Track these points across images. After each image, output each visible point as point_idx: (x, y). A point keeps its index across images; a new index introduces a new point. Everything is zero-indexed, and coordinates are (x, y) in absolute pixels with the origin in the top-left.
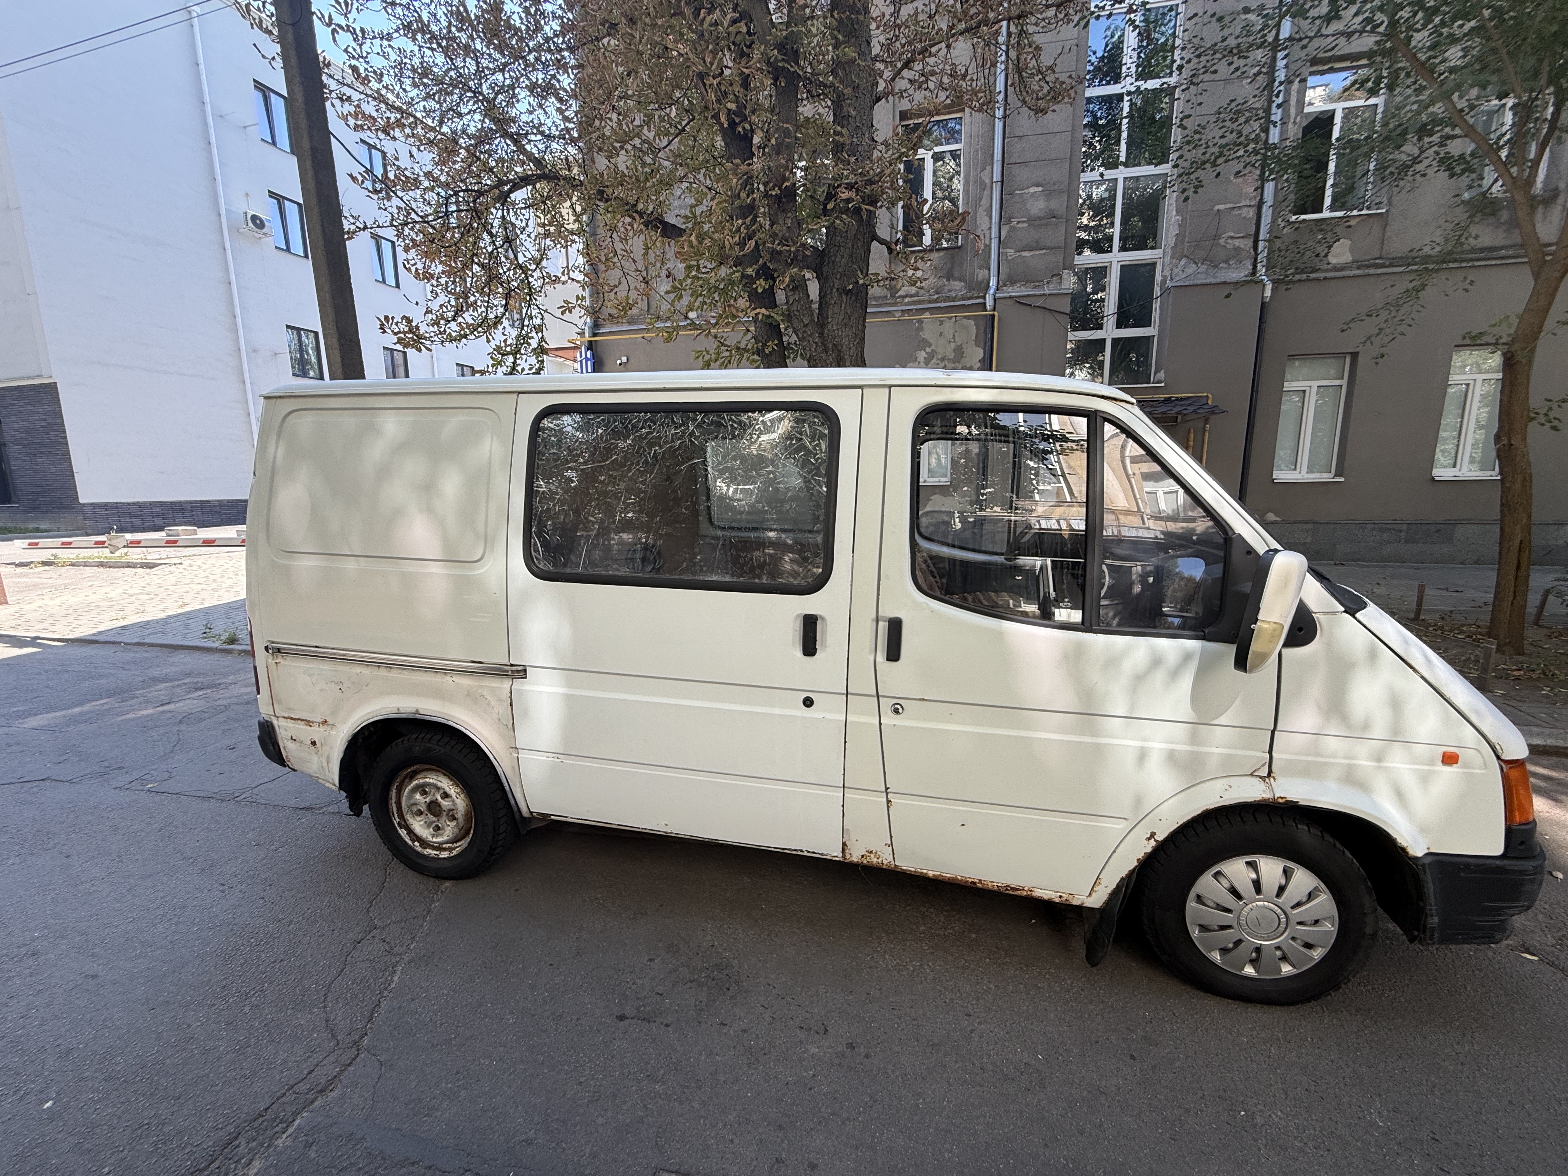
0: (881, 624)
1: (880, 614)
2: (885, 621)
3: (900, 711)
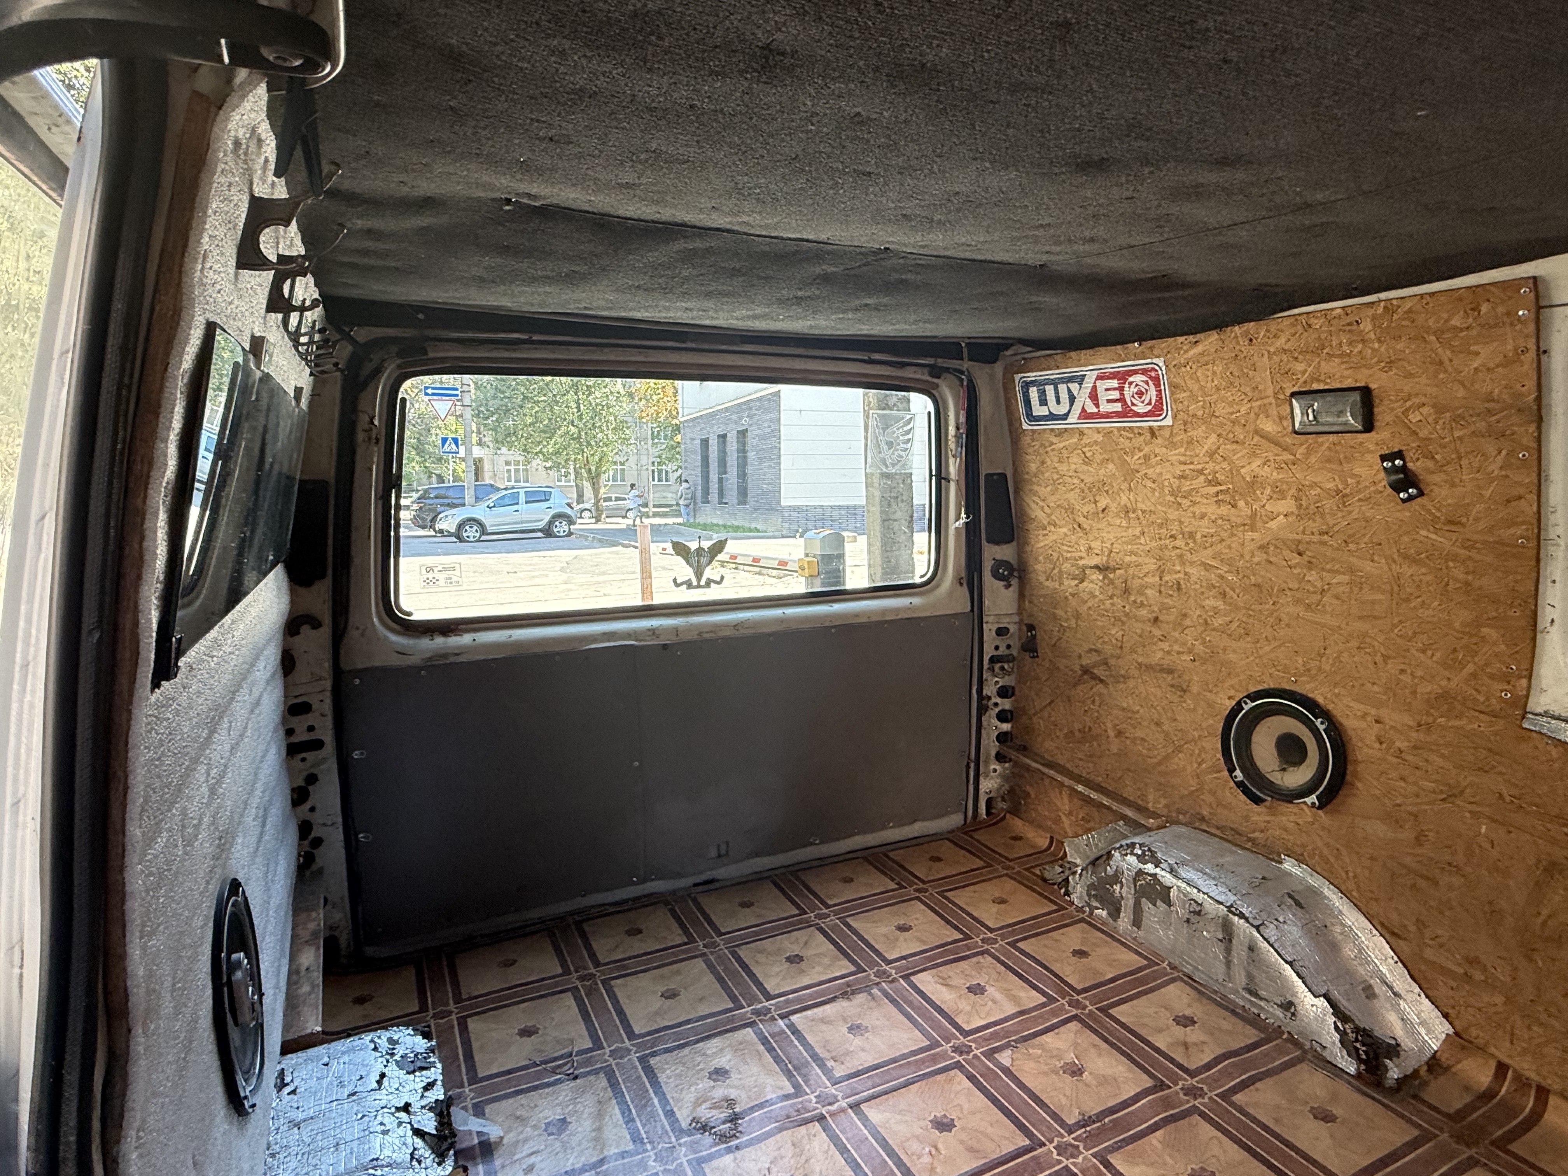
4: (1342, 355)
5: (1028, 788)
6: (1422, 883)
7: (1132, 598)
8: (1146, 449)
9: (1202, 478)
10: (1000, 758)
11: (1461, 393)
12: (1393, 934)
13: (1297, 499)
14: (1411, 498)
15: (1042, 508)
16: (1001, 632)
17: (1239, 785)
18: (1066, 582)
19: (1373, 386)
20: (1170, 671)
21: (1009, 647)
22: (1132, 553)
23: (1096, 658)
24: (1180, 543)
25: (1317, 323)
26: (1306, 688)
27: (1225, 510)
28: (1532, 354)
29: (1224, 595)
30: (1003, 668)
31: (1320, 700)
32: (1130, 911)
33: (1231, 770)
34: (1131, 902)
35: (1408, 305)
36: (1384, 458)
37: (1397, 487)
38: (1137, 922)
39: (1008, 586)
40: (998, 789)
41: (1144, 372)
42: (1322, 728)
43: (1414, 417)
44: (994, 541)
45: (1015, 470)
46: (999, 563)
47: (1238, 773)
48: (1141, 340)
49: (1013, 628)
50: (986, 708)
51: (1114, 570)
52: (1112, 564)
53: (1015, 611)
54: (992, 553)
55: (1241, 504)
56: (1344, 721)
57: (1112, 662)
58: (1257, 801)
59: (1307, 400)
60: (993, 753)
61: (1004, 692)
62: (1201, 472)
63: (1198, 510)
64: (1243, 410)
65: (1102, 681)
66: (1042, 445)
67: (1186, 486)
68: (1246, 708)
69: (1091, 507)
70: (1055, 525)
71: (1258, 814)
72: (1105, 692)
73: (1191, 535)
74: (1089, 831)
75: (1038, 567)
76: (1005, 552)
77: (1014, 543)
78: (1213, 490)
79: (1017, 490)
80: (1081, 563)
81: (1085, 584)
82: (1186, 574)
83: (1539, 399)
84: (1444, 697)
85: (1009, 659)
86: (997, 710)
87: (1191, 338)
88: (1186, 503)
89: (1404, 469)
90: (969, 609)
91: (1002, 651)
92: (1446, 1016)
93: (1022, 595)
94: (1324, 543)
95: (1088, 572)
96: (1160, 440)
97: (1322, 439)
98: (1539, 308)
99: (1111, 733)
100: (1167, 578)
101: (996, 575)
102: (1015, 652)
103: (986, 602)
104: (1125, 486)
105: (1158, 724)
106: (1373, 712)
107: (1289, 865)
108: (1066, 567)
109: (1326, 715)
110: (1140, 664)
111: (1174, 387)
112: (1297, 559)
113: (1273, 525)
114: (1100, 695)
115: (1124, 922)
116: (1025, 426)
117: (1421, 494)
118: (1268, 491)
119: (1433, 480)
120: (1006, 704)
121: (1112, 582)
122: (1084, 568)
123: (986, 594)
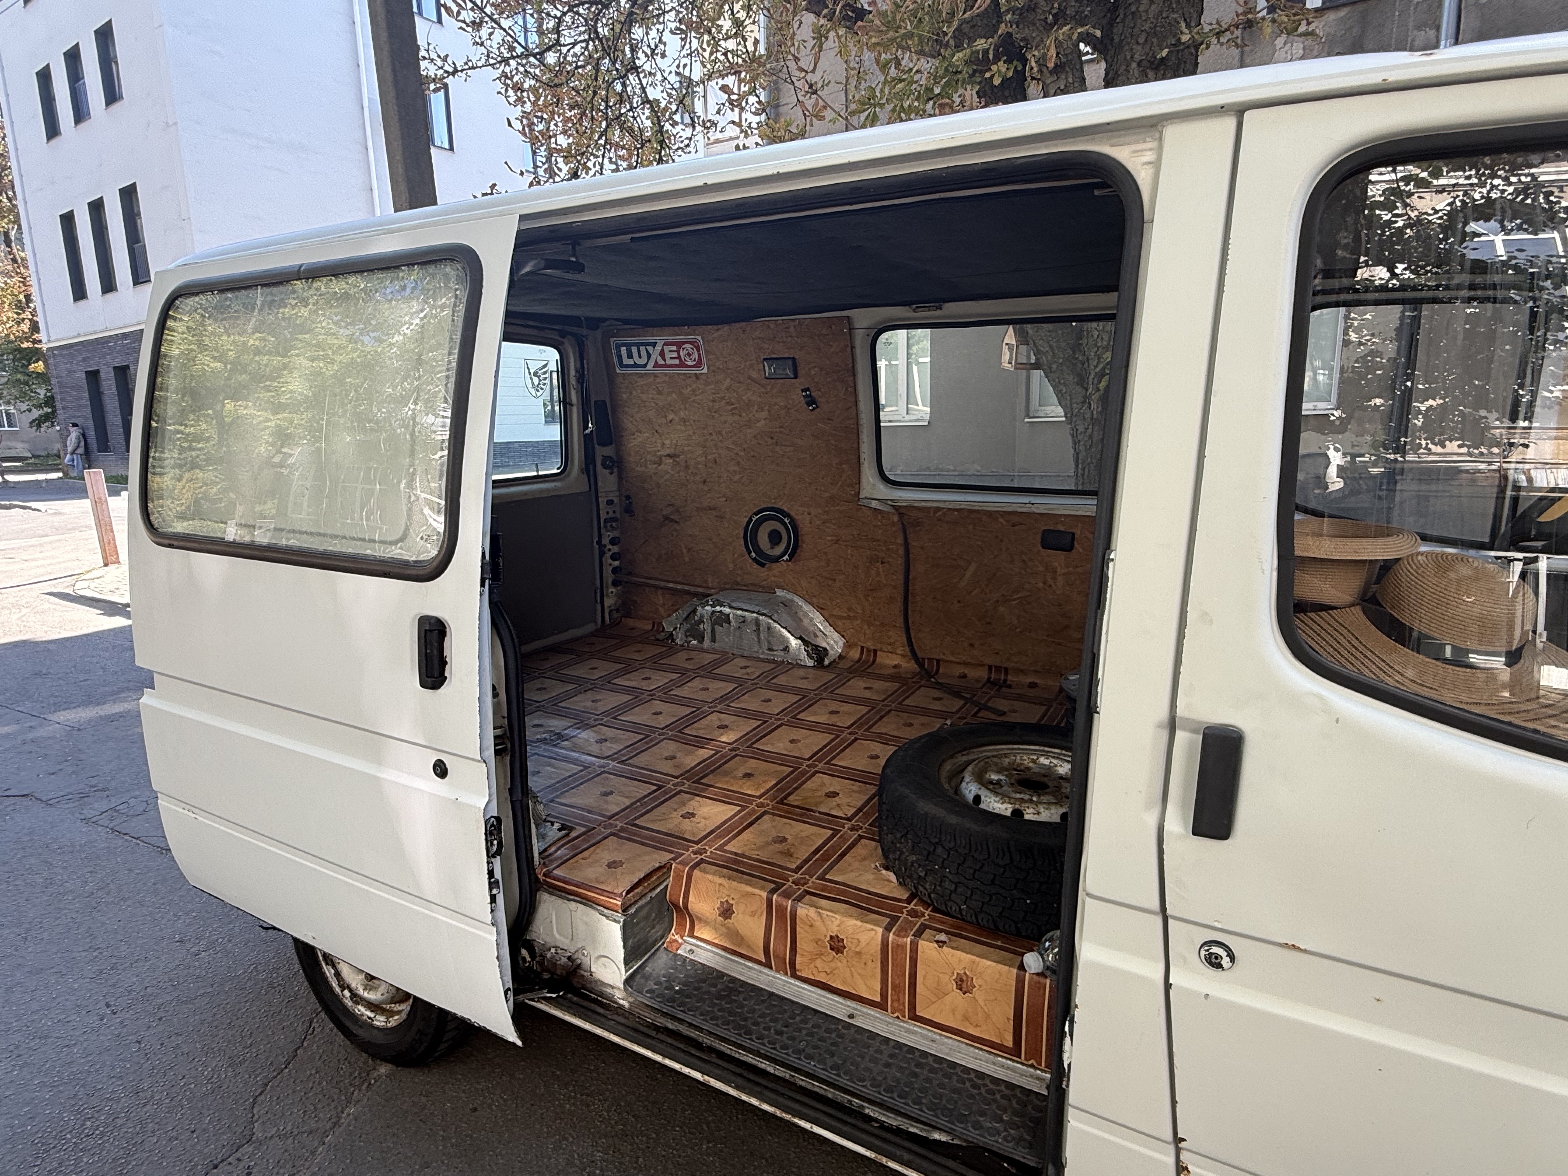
0: (1181, 736)
1: (1179, 712)
2: (1195, 731)
3: (1226, 962)
4: (783, 342)
5: (635, 598)
6: (830, 582)
7: (690, 471)
8: (694, 386)
9: (724, 401)
10: (615, 583)
11: (828, 362)
12: (822, 609)
13: (769, 411)
14: (814, 409)
15: (631, 422)
16: (610, 502)
17: (754, 560)
18: (650, 466)
19: (796, 357)
20: (715, 509)
21: (614, 512)
22: (689, 445)
23: (671, 509)
24: (714, 437)
25: (772, 326)
26: (779, 505)
27: (736, 418)
28: (849, 349)
29: (738, 463)
30: (612, 526)
31: (786, 509)
32: (710, 635)
33: (750, 553)
34: (709, 631)
35: (806, 322)
36: (803, 391)
37: (809, 405)
38: (713, 640)
39: (611, 473)
40: (615, 604)
41: (690, 343)
42: (787, 522)
43: (813, 372)
44: (603, 444)
45: (612, 400)
46: (605, 458)
47: (753, 554)
48: (689, 326)
49: (616, 500)
50: (604, 553)
51: (679, 456)
52: (677, 453)
53: (615, 489)
54: (601, 452)
55: (744, 414)
56: (796, 517)
57: (681, 510)
58: (763, 565)
59: (770, 362)
60: (610, 581)
61: (613, 542)
62: (723, 398)
63: (723, 419)
64: (742, 366)
65: (676, 522)
66: (630, 382)
67: (717, 405)
68: (754, 519)
69: (664, 420)
70: (640, 432)
71: (763, 573)
72: (678, 528)
73: (720, 433)
74: (677, 610)
75: (631, 459)
76: (608, 451)
77: (613, 445)
78: (730, 408)
79: (614, 412)
80: (659, 454)
81: (662, 466)
82: (719, 454)
83: (853, 367)
84: (832, 498)
85: (614, 519)
86: (611, 553)
87: (715, 327)
88: (716, 415)
89: (810, 396)
90: (588, 489)
91: (611, 515)
92: (843, 636)
93: (620, 478)
94: (781, 432)
95: (663, 459)
96: (701, 381)
97: (778, 381)
98: (850, 329)
99: (685, 551)
100: (709, 457)
101: (605, 466)
102: (618, 515)
103: (600, 484)
104: (682, 407)
105: (710, 540)
106: (807, 510)
107: (779, 592)
108: (649, 457)
109: (788, 515)
110: (698, 508)
111: (707, 352)
112: (770, 441)
113: (758, 425)
114: (676, 530)
115: (707, 643)
116: (618, 371)
117: (817, 407)
118: (756, 407)
119: (821, 400)
120: (615, 549)
121: (678, 463)
122: (660, 457)
123: (599, 478)
